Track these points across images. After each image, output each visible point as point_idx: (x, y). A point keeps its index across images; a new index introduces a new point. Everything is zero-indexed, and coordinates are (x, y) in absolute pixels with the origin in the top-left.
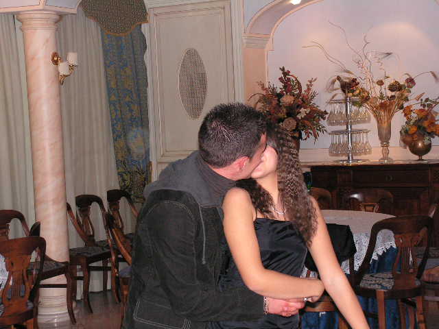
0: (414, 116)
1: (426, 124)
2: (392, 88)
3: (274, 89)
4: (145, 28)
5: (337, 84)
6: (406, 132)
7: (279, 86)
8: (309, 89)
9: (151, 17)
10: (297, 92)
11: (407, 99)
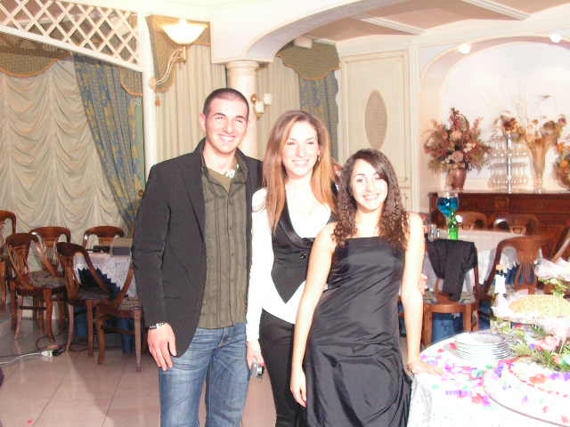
0: (565, 151)
2: (546, 126)
3: (444, 127)
4: (337, 74)
5: (500, 123)
6: (558, 165)
7: (449, 124)
8: (476, 127)
9: (343, 65)
10: (465, 129)
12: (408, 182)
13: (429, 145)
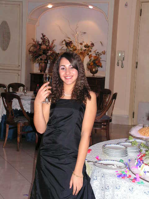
0: (93, 58)
1: (97, 62)
2: (86, 46)
5: (64, 43)
6: (89, 64)
7: (40, 41)
8: (52, 44)
10: (48, 44)
11: (90, 51)
12: (20, 68)
13: (31, 50)
